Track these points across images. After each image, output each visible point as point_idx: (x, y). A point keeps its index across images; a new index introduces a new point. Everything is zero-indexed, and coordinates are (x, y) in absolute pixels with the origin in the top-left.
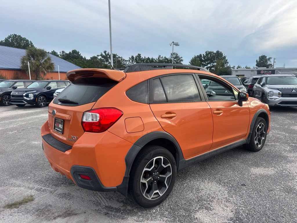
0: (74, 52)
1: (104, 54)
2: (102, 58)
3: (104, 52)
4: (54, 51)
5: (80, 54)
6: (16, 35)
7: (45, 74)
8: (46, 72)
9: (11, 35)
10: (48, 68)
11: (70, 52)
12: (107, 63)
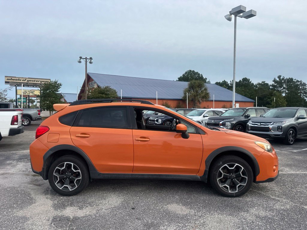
0: (245, 80)
1: (278, 79)
2: (275, 83)
3: (278, 77)
4: (224, 80)
5: (250, 81)
6: (190, 71)
7: (200, 103)
8: (201, 101)
9: (187, 71)
10: (203, 97)
11: (240, 81)
12: (281, 89)
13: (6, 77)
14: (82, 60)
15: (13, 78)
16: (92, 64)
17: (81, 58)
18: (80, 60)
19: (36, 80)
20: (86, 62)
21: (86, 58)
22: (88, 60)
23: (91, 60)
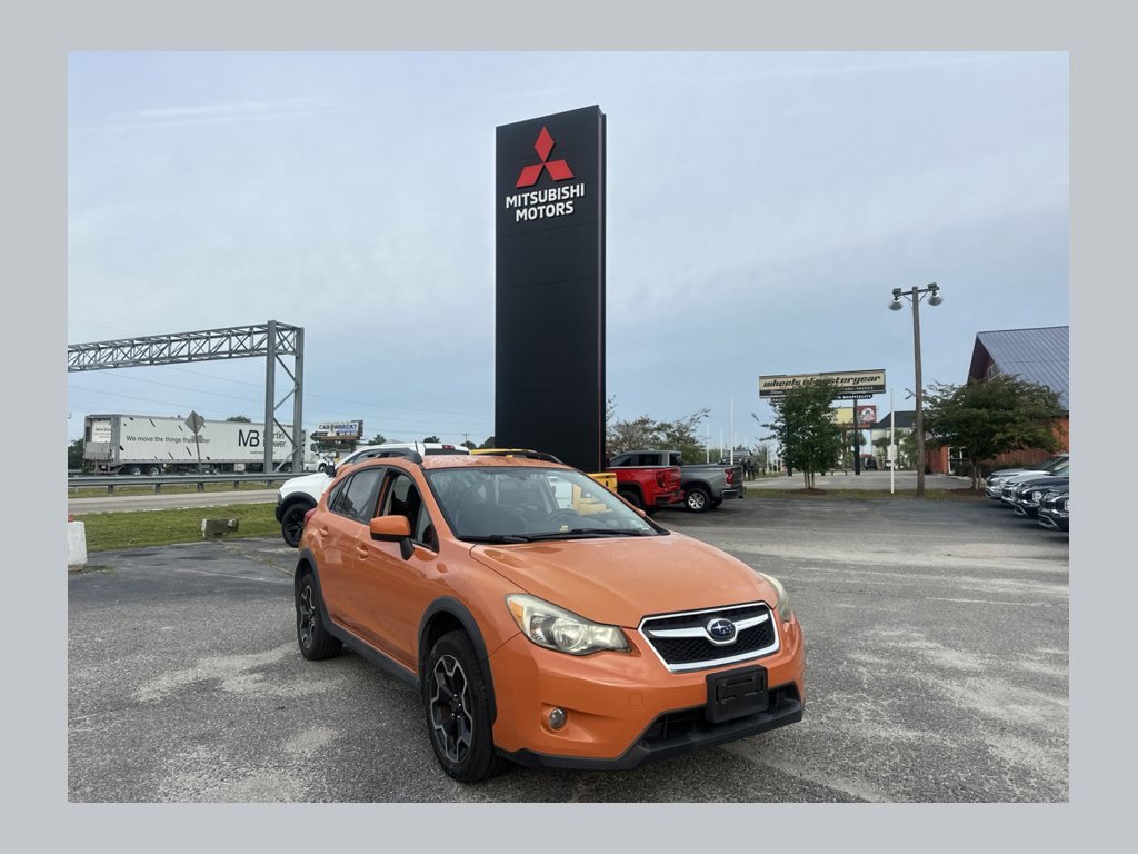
13: (762, 378)
14: (901, 299)
15: (779, 380)
16: (942, 304)
17: (897, 293)
18: (896, 299)
19: (841, 377)
20: (916, 302)
21: (914, 288)
22: (920, 295)
23: (934, 294)
